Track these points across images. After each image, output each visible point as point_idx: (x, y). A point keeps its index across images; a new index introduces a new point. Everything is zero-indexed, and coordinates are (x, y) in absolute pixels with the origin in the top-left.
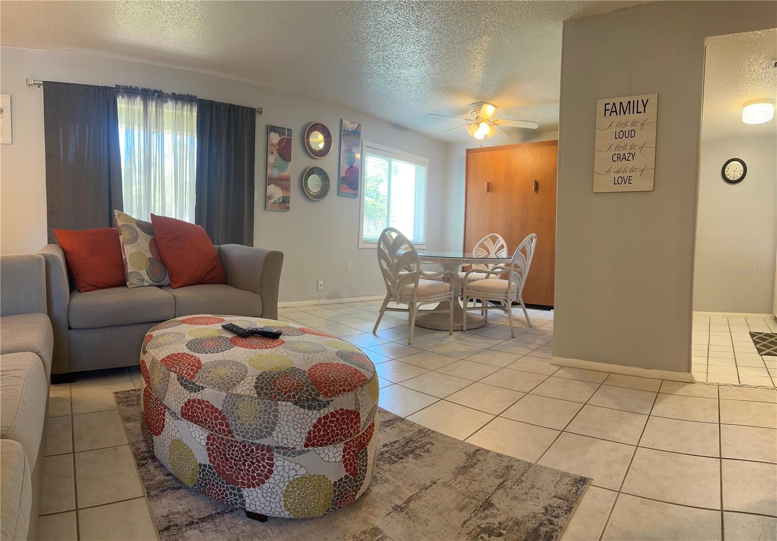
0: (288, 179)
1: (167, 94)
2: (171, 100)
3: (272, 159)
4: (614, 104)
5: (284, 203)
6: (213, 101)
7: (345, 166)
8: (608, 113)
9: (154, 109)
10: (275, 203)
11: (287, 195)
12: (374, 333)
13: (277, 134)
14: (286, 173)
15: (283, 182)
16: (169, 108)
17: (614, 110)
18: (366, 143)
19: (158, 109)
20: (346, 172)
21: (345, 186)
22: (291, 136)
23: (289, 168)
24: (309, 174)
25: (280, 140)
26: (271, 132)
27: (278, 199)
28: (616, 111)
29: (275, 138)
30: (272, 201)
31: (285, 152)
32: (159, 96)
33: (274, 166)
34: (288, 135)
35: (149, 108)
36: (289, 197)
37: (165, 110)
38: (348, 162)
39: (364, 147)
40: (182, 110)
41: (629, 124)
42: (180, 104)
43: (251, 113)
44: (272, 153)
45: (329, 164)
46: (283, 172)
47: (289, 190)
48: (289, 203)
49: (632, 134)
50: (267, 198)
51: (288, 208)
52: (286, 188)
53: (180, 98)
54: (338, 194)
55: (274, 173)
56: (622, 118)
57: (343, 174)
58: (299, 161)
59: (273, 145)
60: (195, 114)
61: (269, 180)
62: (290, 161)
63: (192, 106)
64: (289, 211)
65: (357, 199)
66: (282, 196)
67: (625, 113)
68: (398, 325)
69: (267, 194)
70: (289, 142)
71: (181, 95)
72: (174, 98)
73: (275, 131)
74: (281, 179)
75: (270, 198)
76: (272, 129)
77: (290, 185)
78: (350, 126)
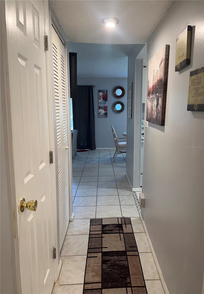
0: (106, 107)
3: (100, 101)
5: (106, 114)
10: (102, 115)
11: (106, 112)
22: (108, 92)
23: (107, 103)
24: (116, 104)
25: (103, 94)
26: (99, 92)
29: (101, 94)
30: (101, 114)
31: (105, 98)
33: (101, 103)
34: (106, 92)
43: (91, 87)
44: (100, 99)
45: (124, 100)
46: (105, 105)
51: (107, 117)
55: (102, 105)
58: (111, 100)
59: (101, 96)
61: (100, 108)
62: (107, 101)
66: (104, 112)
70: (107, 94)
73: (101, 92)
74: (104, 107)
75: (100, 113)
77: (107, 109)
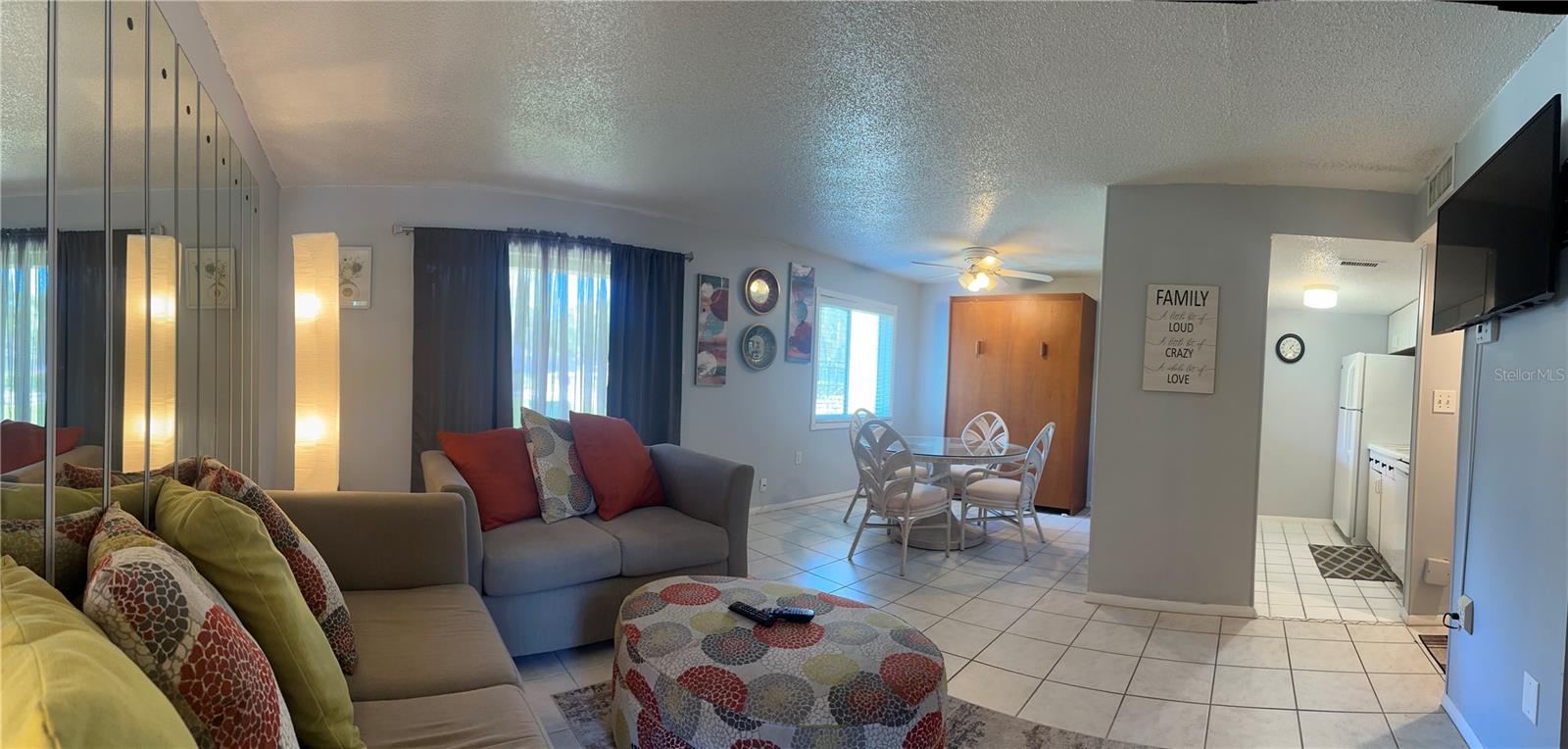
0: (724, 344)
1: (573, 238)
2: (578, 246)
3: (703, 318)
4: (1169, 291)
5: (720, 373)
6: (632, 246)
7: (794, 322)
8: (1161, 301)
9: (556, 257)
10: (707, 376)
11: (722, 364)
12: (850, 559)
13: (711, 287)
14: (722, 335)
15: (718, 348)
16: (575, 255)
17: (1168, 298)
18: (820, 290)
19: (561, 258)
20: (796, 331)
21: (795, 349)
22: (728, 287)
23: (725, 330)
24: (750, 335)
25: (715, 293)
26: (703, 283)
27: (711, 371)
28: (1171, 300)
29: (707, 290)
30: (704, 373)
31: (720, 310)
32: (562, 242)
33: (706, 327)
34: (724, 287)
35: (550, 256)
36: (725, 368)
37: (570, 258)
38: (798, 318)
39: (818, 297)
40: (592, 258)
41: (1186, 316)
42: (589, 252)
43: (679, 259)
44: (704, 310)
45: (774, 321)
46: (718, 333)
47: (725, 358)
48: (724, 374)
49: (1188, 328)
50: (697, 369)
51: (724, 383)
52: (721, 356)
53: (589, 243)
54: (786, 360)
55: (706, 336)
56: (1178, 309)
57: (792, 334)
58: (738, 318)
59: (705, 300)
60: (608, 263)
61: (700, 347)
62: (727, 320)
63: (604, 253)
64: (725, 386)
65: (810, 364)
66: (715, 365)
67: (1181, 303)
68: (875, 544)
69: (698, 364)
70: (725, 295)
71: (591, 238)
72: (584, 244)
73: (707, 282)
74: (715, 344)
75: (701, 370)
76: (703, 279)
77: (726, 351)
78: (802, 271)
